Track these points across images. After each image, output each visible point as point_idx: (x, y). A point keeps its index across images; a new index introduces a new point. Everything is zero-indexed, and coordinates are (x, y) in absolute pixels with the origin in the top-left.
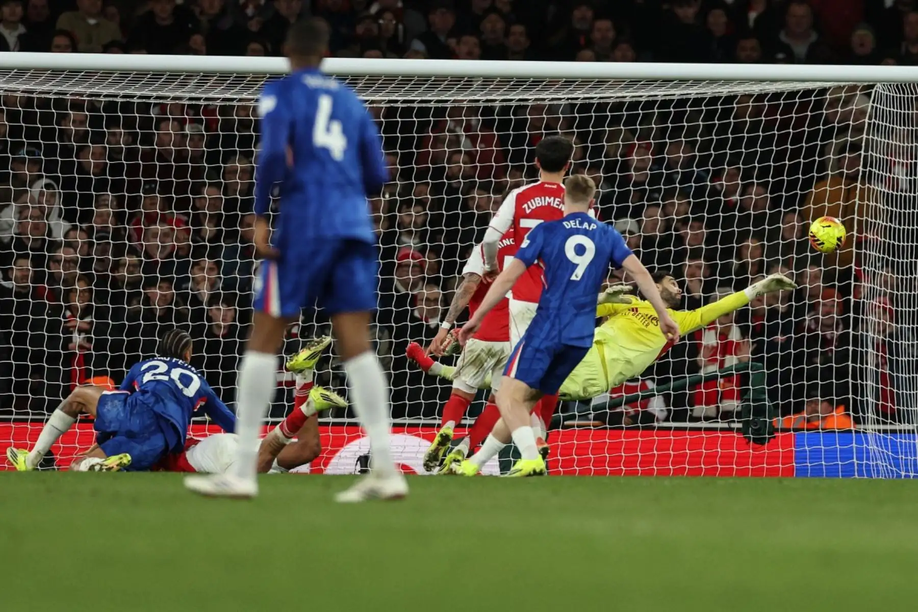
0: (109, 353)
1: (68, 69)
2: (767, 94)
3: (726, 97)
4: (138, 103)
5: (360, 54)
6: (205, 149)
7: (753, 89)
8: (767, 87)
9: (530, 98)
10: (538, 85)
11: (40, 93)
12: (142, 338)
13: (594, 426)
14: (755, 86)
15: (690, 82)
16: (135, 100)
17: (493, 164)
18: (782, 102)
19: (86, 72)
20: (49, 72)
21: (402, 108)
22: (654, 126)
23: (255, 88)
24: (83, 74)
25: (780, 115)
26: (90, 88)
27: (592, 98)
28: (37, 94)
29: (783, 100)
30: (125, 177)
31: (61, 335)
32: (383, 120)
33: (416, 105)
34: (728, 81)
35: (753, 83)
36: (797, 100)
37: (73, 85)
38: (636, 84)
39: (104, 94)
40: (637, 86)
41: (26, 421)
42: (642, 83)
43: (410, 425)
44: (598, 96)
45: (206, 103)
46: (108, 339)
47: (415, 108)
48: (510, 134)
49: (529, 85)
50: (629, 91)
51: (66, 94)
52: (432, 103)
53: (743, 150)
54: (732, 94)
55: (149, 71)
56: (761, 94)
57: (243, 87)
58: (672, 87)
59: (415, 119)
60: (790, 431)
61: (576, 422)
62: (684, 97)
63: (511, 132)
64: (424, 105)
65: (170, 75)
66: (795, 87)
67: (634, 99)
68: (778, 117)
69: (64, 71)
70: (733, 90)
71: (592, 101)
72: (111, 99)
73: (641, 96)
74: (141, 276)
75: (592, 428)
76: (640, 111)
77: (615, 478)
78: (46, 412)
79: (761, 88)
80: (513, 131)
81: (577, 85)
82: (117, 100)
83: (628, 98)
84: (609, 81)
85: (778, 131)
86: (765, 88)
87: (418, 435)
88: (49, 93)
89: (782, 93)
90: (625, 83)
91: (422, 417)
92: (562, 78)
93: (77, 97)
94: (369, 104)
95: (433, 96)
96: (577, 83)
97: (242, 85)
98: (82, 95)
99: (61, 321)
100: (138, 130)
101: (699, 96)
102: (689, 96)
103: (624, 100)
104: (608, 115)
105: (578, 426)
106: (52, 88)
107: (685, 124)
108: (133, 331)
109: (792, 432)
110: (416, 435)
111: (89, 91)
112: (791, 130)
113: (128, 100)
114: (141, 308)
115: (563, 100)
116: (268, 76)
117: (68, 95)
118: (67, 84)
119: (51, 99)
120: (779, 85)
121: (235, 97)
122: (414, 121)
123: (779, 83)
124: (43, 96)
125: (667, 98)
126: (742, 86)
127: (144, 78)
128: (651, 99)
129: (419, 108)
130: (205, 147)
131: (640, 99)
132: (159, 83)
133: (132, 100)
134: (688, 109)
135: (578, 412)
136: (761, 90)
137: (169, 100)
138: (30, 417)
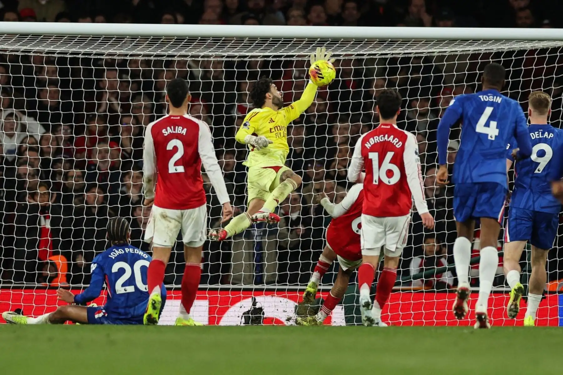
0: (61, 239)
1: (31, 34)
2: (536, 50)
3: (507, 52)
4: (82, 58)
5: (243, 22)
6: (131, 91)
7: (526, 46)
8: (537, 45)
9: (365, 53)
10: (371, 44)
11: (12, 51)
12: (85, 228)
13: (414, 290)
14: (527, 44)
15: (481, 41)
16: (80, 56)
17: (339, 101)
18: (547, 55)
19: (44, 36)
20: (17, 36)
21: (273, 61)
22: (455, 73)
23: (167, 47)
24: (42, 37)
25: (546, 65)
26: (48, 47)
27: (410, 53)
28: (9, 52)
29: (548, 54)
30: (73, 112)
31: (26, 226)
32: (259, 70)
33: (283, 59)
34: (508, 40)
35: (526, 41)
36: (558, 54)
37: (34, 46)
38: (442, 43)
39: (58, 52)
40: (442, 44)
41: (9, 288)
42: (446, 42)
43: (279, 290)
44: (415, 51)
45: (131, 58)
46: (60, 228)
47: (282, 61)
48: (351, 80)
49: (364, 44)
50: (436, 48)
51: (30, 52)
52: (294, 57)
53: (520, 90)
54: (511, 50)
55: (90, 35)
56: (532, 50)
57: (158, 46)
58: (468, 45)
59: (282, 69)
60: (556, 293)
61: (401, 287)
62: (477, 52)
63: (352, 78)
64: (288, 59)
65: (105, 38)
66: (557, 45)
67: (440, 54)
68: (545, 66)
69: (28, 35)
70: (512, 47)
71: (410, 56)
72: (62, 56)
73: (445, 52)
74: (85, 183)
75: (412, 291)
76: (445, 63)
77: (429, 327)
78: (13, 281)
79: (532, 46)
80: (353, 77)
81: (399, 44)
82: (67, 56)
83: (436, 53)
84: (423, 41)
85: (544, 76)
86: (535, 45)
87: (285, 297)
88: (18, 51)
89: (547, 49)
90: (434, 42)
91: (288, 283)
92: (388, 39)
93: (38, 54)
94: (249, 58)
95: (295, 52)
96: (399, 42)
97: (157, 45)
98: (41, 53)
99: (26, 215)
100: (82, 78)
101: (488, 51)
102: (480, 52)
103: (434, 54)
104: (422, 66)
105: (403, 290)
106: (20, 47)
107: (478, 72)
108: (79, 223)
109: (557, 294)
110: (283, 297)
111: (47, 49)
112: (554, 76)
113: (75, 56)
114: (84, 206)
115: (389, 55)
116: (176, 38)
117: (31, 53)
118: (31, 45)
119: (19, 55)
120: (545, 43)
121: (152, 53)
122: (282, 71)
123: (545, 42)
124: (13, 53)
125: (464, 53)
126: (519, 44)
127: (86, 40)
128: (452, 53)
129: (285, 61)
130: (131, 90)
131: (444, 54)
132: (97, 43)
133: (77, 56)
134: (480, 61)
135: (402, 280)
136: (532, 47)
137: (104, 56)
138: (12, 285)
